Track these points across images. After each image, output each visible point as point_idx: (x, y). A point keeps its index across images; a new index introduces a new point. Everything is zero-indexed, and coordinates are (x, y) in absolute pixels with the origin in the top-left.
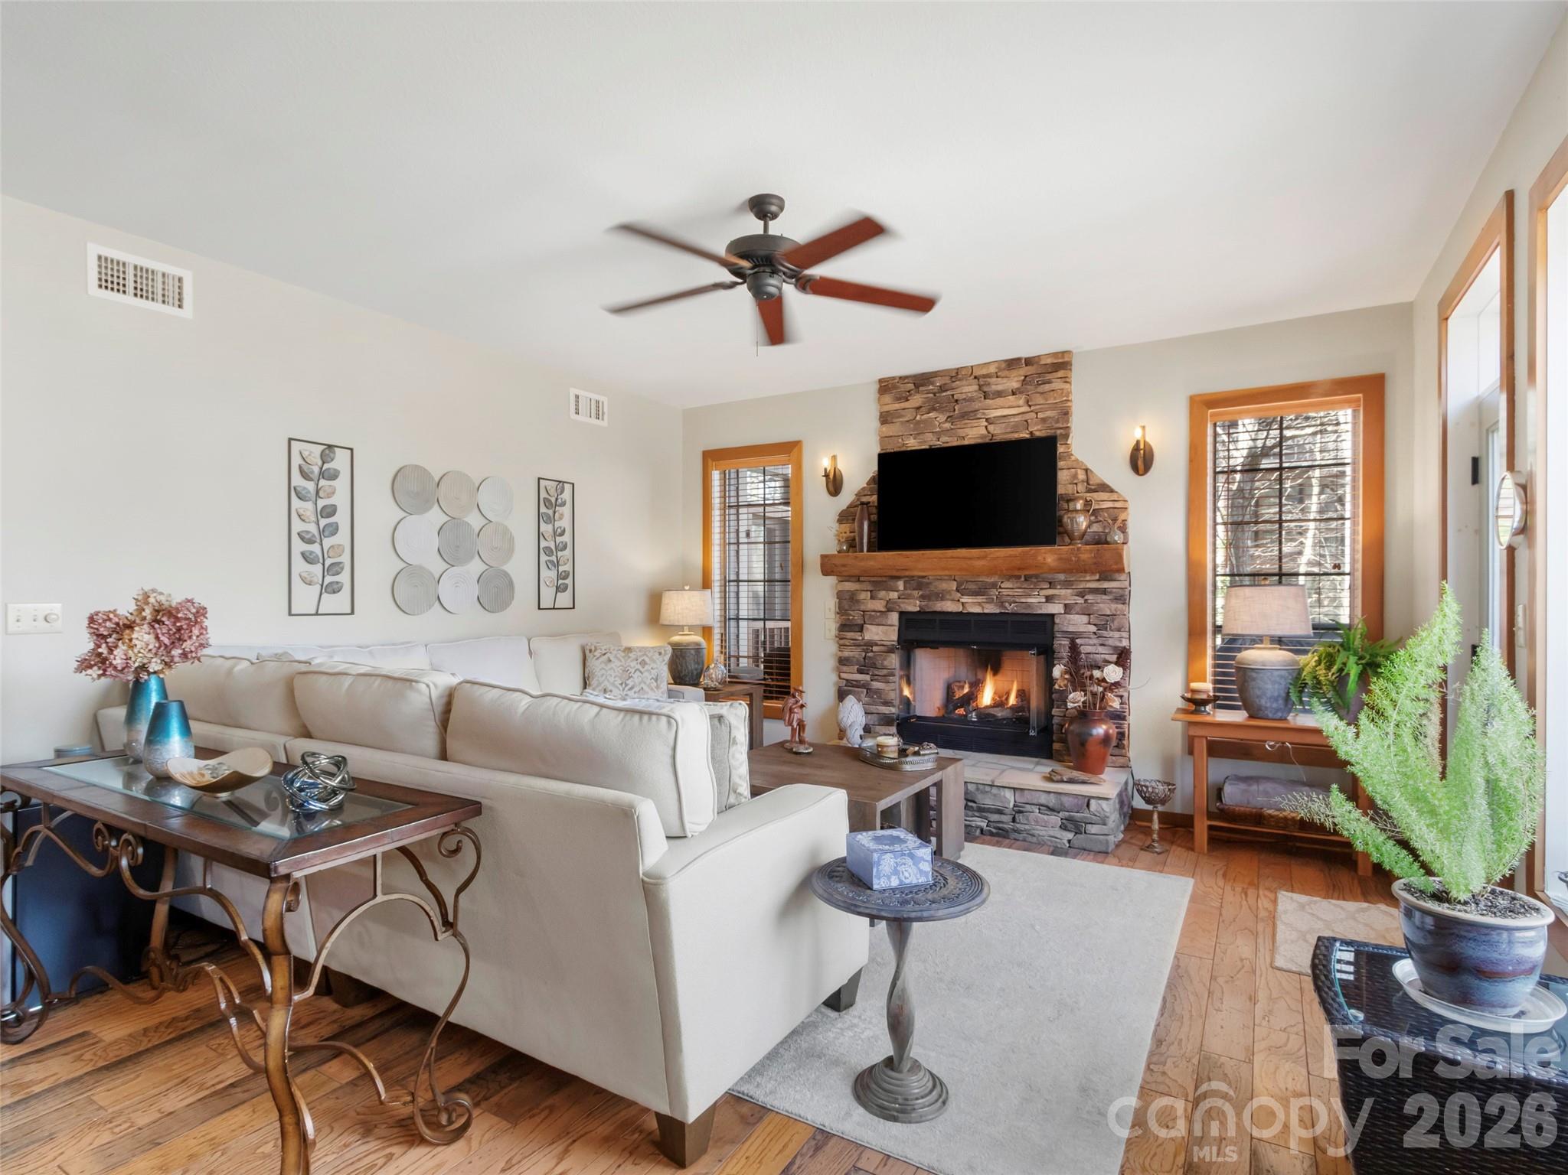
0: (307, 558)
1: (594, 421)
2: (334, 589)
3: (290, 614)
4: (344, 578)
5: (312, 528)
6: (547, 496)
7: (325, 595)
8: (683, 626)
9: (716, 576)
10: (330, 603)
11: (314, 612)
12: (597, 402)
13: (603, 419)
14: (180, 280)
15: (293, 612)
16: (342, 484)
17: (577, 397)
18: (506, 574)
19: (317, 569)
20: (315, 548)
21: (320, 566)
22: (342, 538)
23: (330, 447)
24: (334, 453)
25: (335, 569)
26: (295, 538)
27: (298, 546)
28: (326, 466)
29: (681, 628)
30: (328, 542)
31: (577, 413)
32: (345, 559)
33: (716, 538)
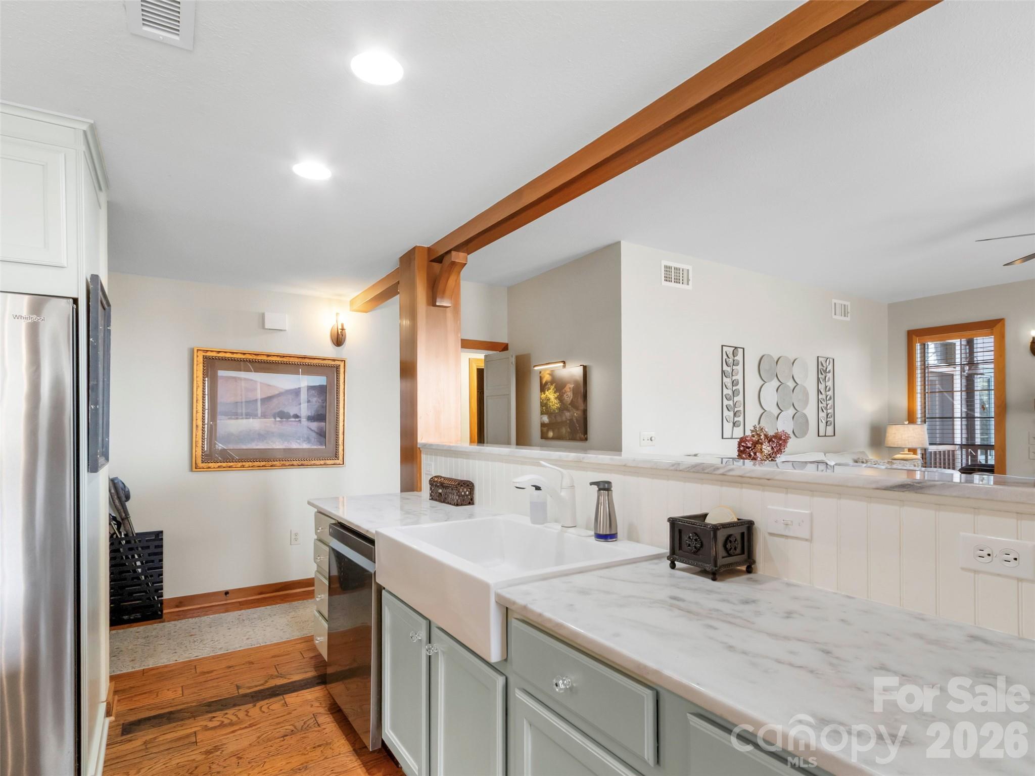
0: (728, 408)
1: (843, 318)
2: (738, 425)
3: (722, 438)
4: (741, 418)
5: (730, 392)
6: (822, 368)
7: (734, 428)
8: (904, 448)
9: (919, 414)
10: (736, 432)
11: (731, 437)
12: (845, 305)
13: (847, 316)
14: (688, 270)
15: (724, 437)
16: (740, 368)
17: (835, 304)
18: (805, 416)
19: (732, 414)
20: (731, 403)
21: (733, 412)
22: (741, 397)
23: (736, 348)
24: (738, 351)
25: (738, 413)
26: (724, 398)
27: (725, 402)
28: (735, 358)
29: (901, 449)
30: (736, 400)
31: (835, 314)
32: (742, 408)
33: (919, 388)
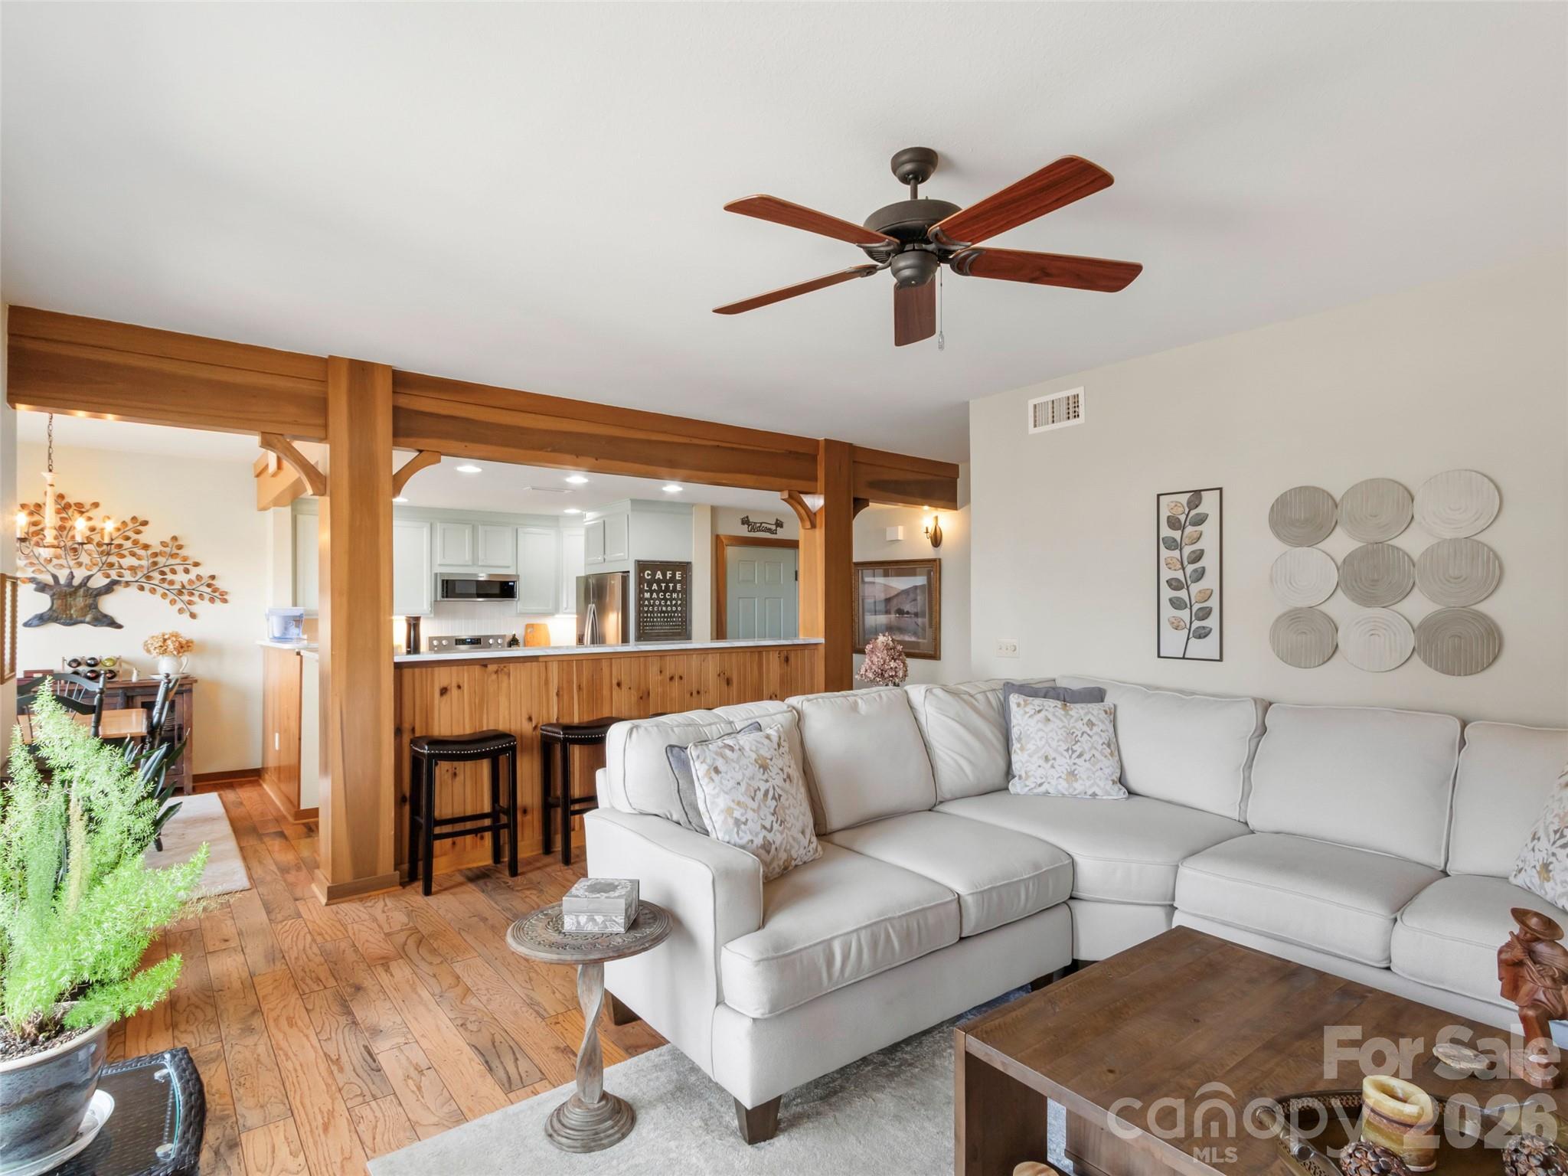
0: (1177, 604)
2: (1202, 633)
4: (1212, 622)
5: (1179, 575)
7: (1193, 641)
10: (1197, 647)
11: (1181, 656)
15: (1162, 655)
16: (1210, 528)
19: (1185, 614)
20: (1183, 594)
21: (1188, 611)
22: (1210, 581)
23: (1196, 492)
24: (1202, 497)
25: (1205, 614)
26: (1164, 585)
27: (1167, 593)
28: (1193, 512)
30: (1195, 588)
32: (1214, 603)
